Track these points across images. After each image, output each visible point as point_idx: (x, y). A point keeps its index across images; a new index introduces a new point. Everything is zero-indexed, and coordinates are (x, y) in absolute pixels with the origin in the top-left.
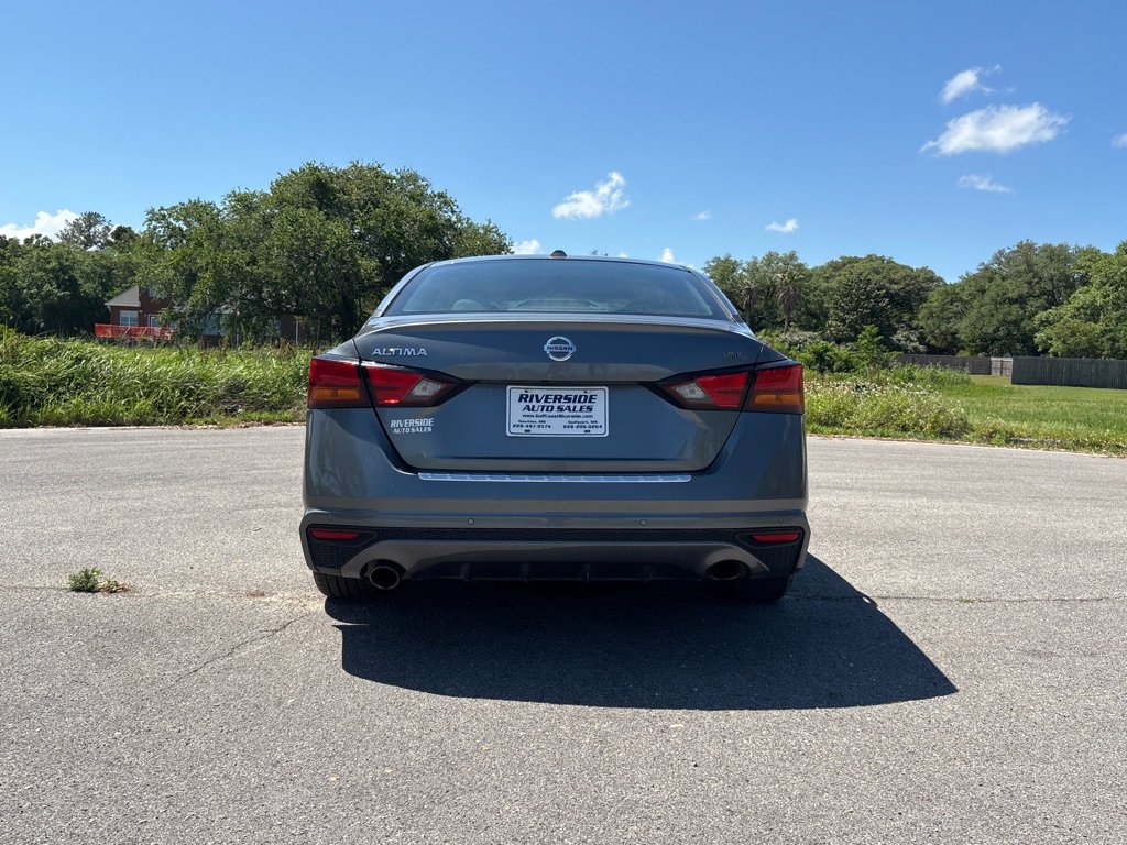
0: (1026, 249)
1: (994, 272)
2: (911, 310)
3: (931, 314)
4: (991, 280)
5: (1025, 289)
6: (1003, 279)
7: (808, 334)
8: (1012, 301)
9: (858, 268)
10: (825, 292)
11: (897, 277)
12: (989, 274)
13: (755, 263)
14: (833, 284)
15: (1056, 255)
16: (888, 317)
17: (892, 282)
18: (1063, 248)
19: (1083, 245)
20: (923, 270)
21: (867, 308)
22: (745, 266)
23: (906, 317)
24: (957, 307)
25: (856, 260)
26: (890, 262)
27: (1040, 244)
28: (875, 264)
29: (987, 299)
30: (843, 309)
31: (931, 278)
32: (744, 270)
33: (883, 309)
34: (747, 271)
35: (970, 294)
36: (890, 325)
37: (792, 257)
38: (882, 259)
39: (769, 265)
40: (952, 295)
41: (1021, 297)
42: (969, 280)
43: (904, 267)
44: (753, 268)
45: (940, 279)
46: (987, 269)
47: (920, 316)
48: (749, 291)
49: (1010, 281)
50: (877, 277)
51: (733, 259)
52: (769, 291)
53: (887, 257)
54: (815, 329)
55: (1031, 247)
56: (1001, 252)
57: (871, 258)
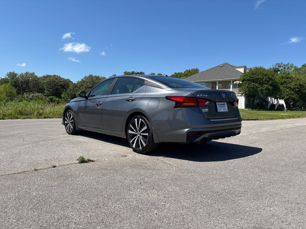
0: (91, 76)
1: (84, 81)
2: (65, 89)
3: (71, 90)
4: (84, 83)
5: (91, 85)
6: (87, 83)
7: (40, 94)
8: (89, 88)
9: (51, 78)
10: (43, 83)
11: (62, 81)
12: (83, 81)
13: (22, 74)
14: (45, 81)
15: (98, 78)
16: (60, 91)
17: (60, 82)
18: (99, 77)
19: (103, 76)
20: (68, 79)
21: (55, 88)
22: (19, 75)
23: (64, 90)
24: (76, 89)
25: (51, 76)
26: (59, 77)
27: (94, 75)
28: (56, 77)
29: (84, 87)
30: (49, 88)
31: (70, 81)
32: (19, 76)
33: (59, 88)
34: (20, 76)
35: (79, 86)
36: (61, 92)
37: (33, 74)
38: (57, 76)
39: (27, 75)
40: (75, 86)
41: (91, 87)
42: (79, 82)
43: (63, 78)
44: (22, 76)
45: (72, 82)
46: (83, 80)
47: (68, 91)
48: (22, 82)
49: (88, 83)
50: (57, 81)
51: (15, 73)
52: (27, 82)
53: (59, 76)
54: (41, 93)
55: (92, 76)
56: (86, 76)
57: (54, 76)
